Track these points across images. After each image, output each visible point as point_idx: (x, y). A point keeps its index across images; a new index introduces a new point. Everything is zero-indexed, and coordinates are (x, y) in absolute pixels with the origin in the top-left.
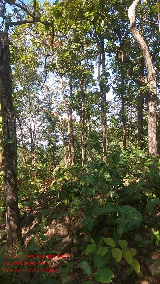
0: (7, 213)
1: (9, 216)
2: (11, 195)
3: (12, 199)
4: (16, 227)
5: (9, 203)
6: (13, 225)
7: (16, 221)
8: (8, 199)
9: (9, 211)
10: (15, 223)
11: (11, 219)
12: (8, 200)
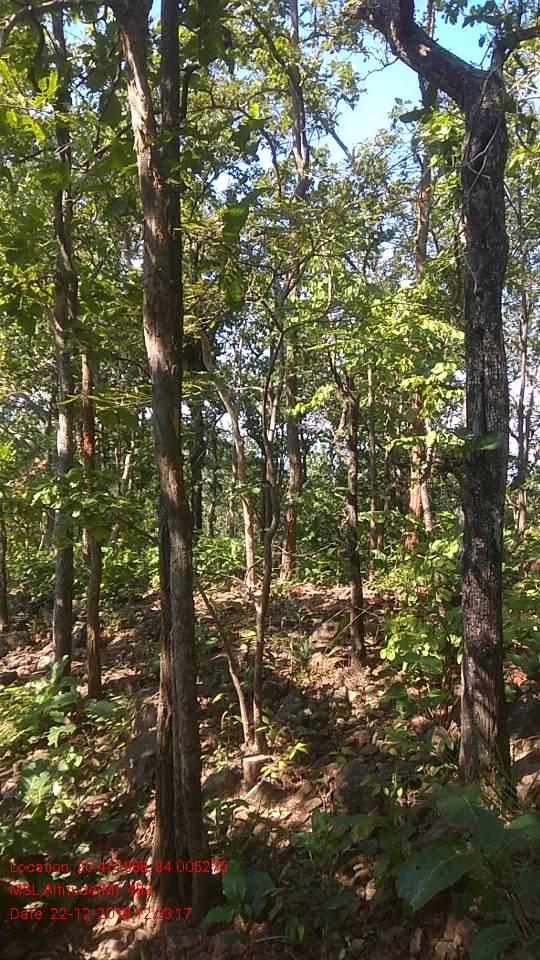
0: (465, 676)
1: (470, 689)
2: (480, 622)
3: (485, 636)
4: (493, 730)
5: (474, 646)
6: (485, 720)
7: (493, 709)
8: (471, 633)
9: (474, 672)
10: (491, 715)
11: (477, 701)
12: (472, 636)
